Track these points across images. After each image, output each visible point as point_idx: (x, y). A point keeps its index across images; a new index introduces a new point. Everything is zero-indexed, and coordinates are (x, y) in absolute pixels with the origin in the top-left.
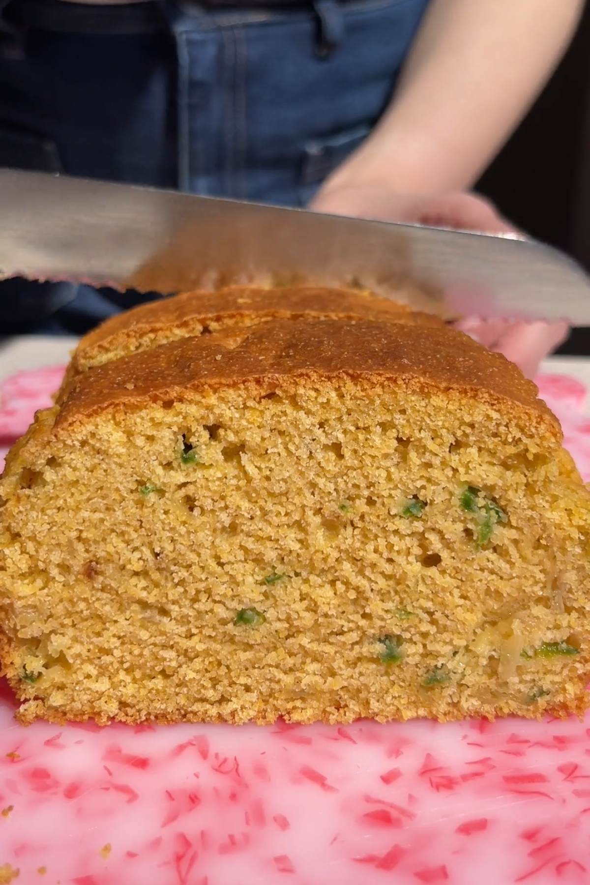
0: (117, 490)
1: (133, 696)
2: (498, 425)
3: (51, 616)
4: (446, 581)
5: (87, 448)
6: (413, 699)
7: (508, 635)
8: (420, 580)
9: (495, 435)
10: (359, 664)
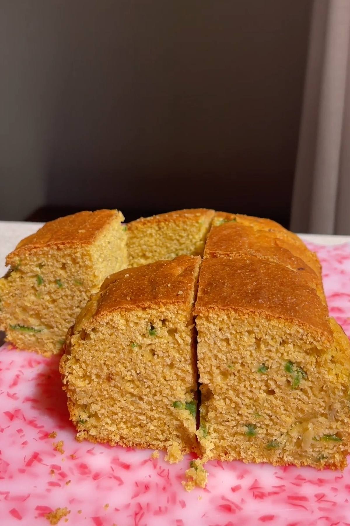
0: (121, 344)
1: (126, 434)
2: (302, 335)
3: (92, 396)
4: (278, 402)
5: (109, 326)
6: (261, 453)
7: (307, 429)
8: (265, 401)
9: (302, 339)
10: (236, 435)
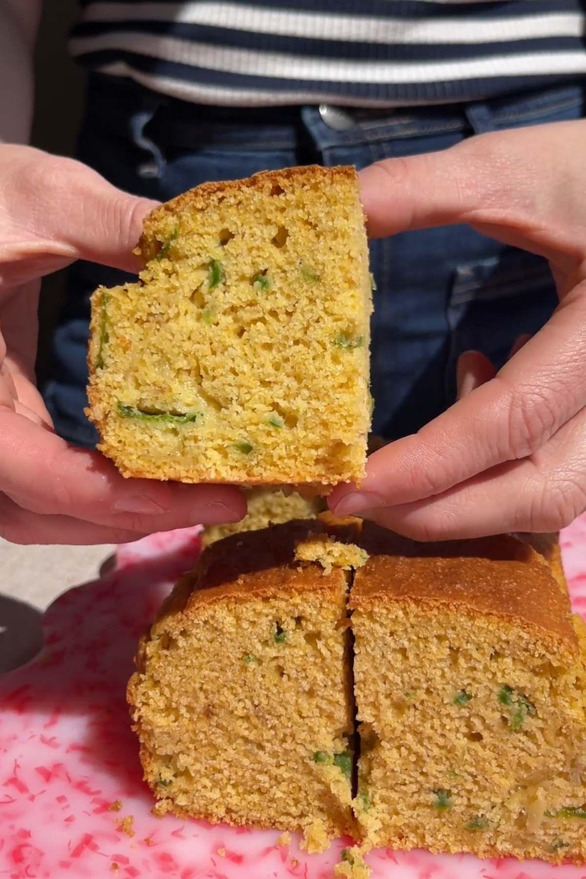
0: (228, 657)
1: (236, 805)
2: (528, 644)
3: (180, 741)
4: (487, 754)
5: (207, 626)
6: (459, 837)
7: (534, 798)
8: (466, 752)
9: (526, 650)
10: (417, 808)
